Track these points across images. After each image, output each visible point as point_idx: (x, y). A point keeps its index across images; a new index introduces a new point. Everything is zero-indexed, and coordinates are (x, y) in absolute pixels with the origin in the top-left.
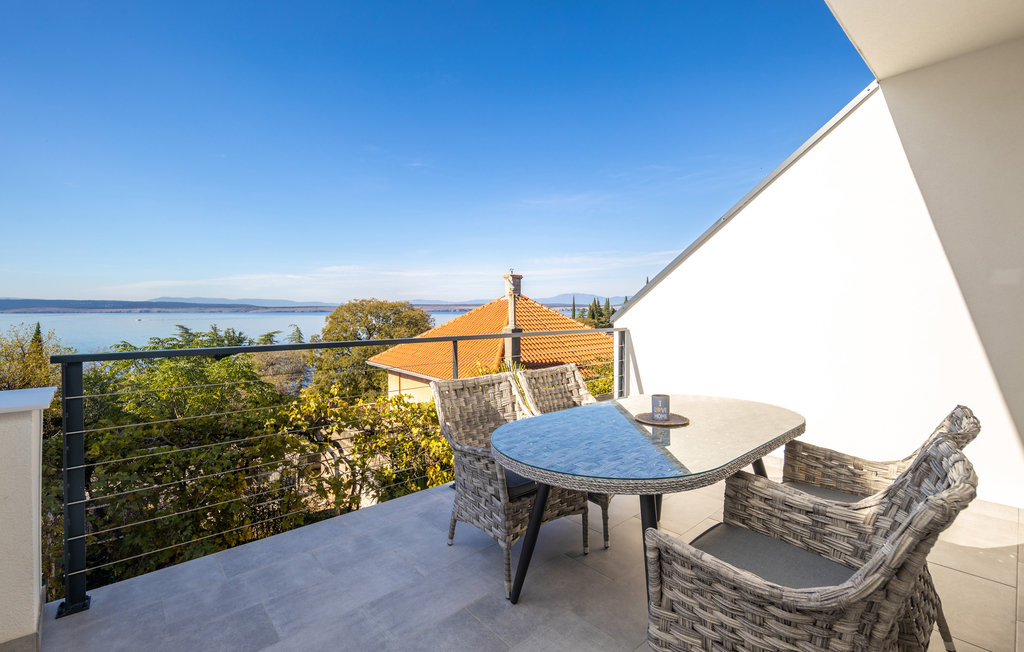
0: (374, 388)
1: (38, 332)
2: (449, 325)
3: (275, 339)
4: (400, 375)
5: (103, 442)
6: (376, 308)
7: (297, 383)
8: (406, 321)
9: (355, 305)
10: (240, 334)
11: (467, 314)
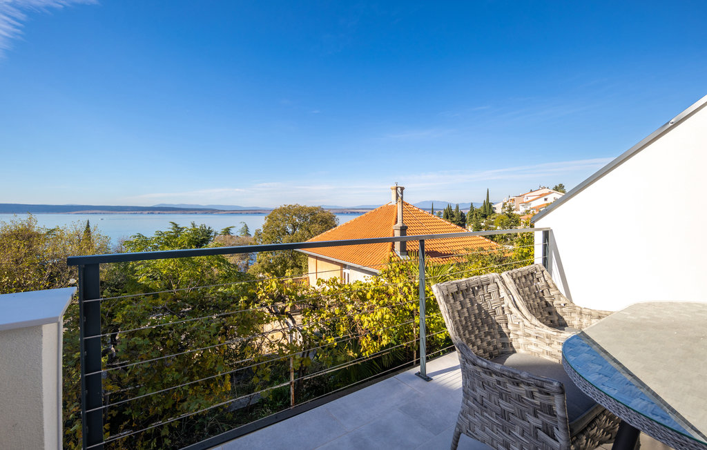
0: (297, 266)
1: (88, 226)
2: (351, 223)
3: (231, 232)
4: (317, 258)
5: (125, 312)
6: (299, 210)
7: (245, 262)
8: (319, 220)
9: (284, 209)
10: (209, 228)
11: (364, 215)
